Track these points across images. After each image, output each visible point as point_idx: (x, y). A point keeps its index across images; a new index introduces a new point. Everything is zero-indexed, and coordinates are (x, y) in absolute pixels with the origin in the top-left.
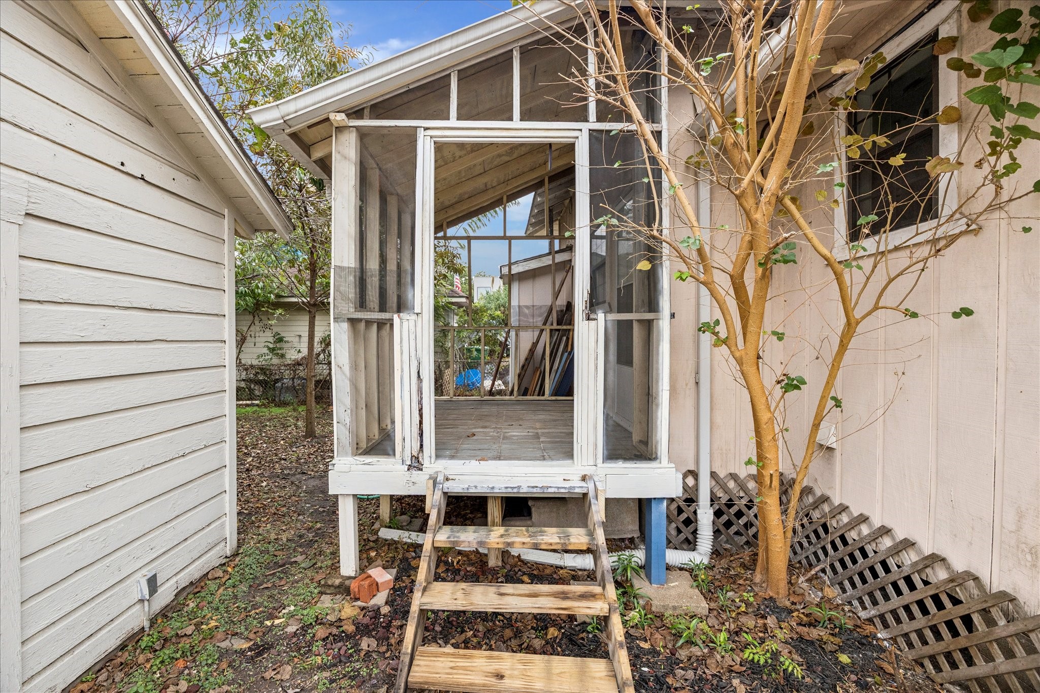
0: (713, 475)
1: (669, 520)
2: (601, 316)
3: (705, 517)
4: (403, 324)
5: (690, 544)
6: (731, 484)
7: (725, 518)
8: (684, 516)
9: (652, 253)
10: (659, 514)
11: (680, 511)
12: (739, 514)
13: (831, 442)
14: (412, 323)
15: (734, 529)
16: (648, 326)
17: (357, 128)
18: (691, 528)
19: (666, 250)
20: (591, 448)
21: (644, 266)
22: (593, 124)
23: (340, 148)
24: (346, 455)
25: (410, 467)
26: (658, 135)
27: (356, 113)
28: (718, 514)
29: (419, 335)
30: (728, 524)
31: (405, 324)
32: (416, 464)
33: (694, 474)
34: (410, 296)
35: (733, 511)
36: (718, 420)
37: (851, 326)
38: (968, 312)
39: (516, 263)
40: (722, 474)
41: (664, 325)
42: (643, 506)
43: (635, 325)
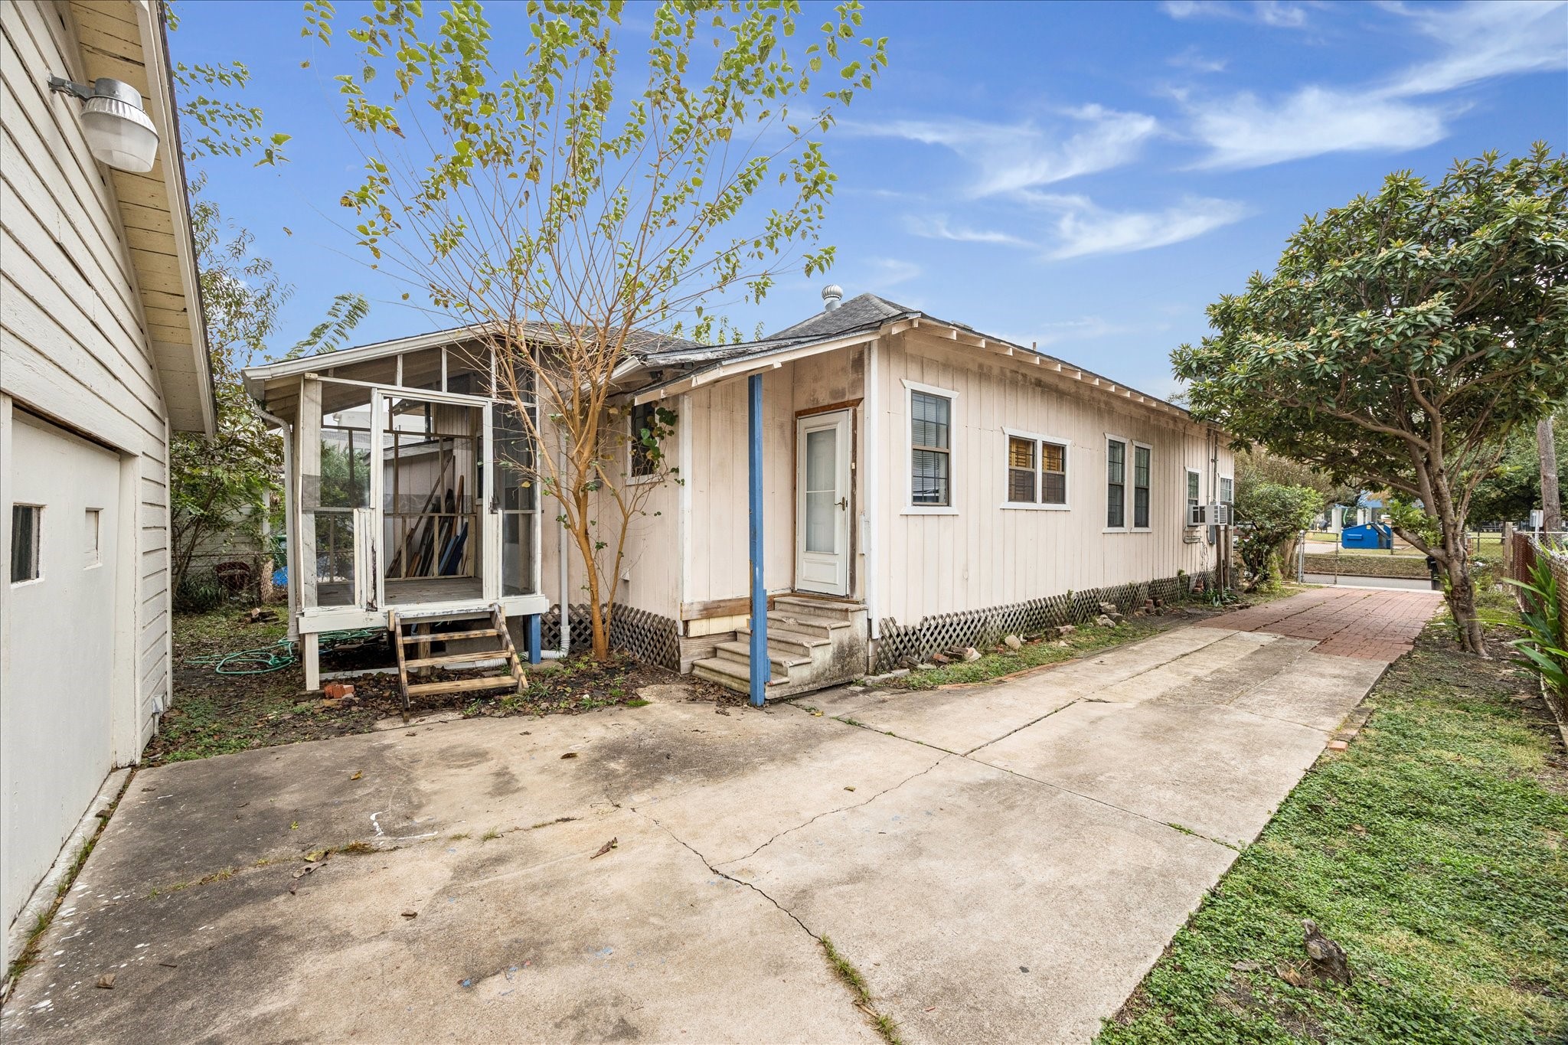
0: (570, 606)
1: (543, 635)
2: (500, 511)
3: (565, 630)
4: (359, 516)
5: (557, 646)
6: (581, 611)
7: (578, 631)
8: (553, 633)
9: (531, 479)
10: (536, 624)
11: (550, 629)
12: (586, 629)
13: (627, 577)
14: (368, 515)
15: (583, 637)
16: (529, 518)
17: (324, 383)
18: (557, 639)
19: (538, 478)
20: (495, 589)
21: (526, 485)
22: (494, 399)
23: (308, 394)
24: (313, 605)
25: (367, 610)
26: (531, 412)
27: (323, 372)
28: (573, 629)
29: (373, 523)
30: (580, 635)
31: (362, 515)
32: (371, 607)
33: (559, 607)
34: (367, 496)
35: (582, 626)
36: (573, 573)
37: (626, 518)
38: (659, 514)
39: (402, 447)
40: (576, 605)
41: (538, 517)
42: (527, 619)
43: (520, 518)
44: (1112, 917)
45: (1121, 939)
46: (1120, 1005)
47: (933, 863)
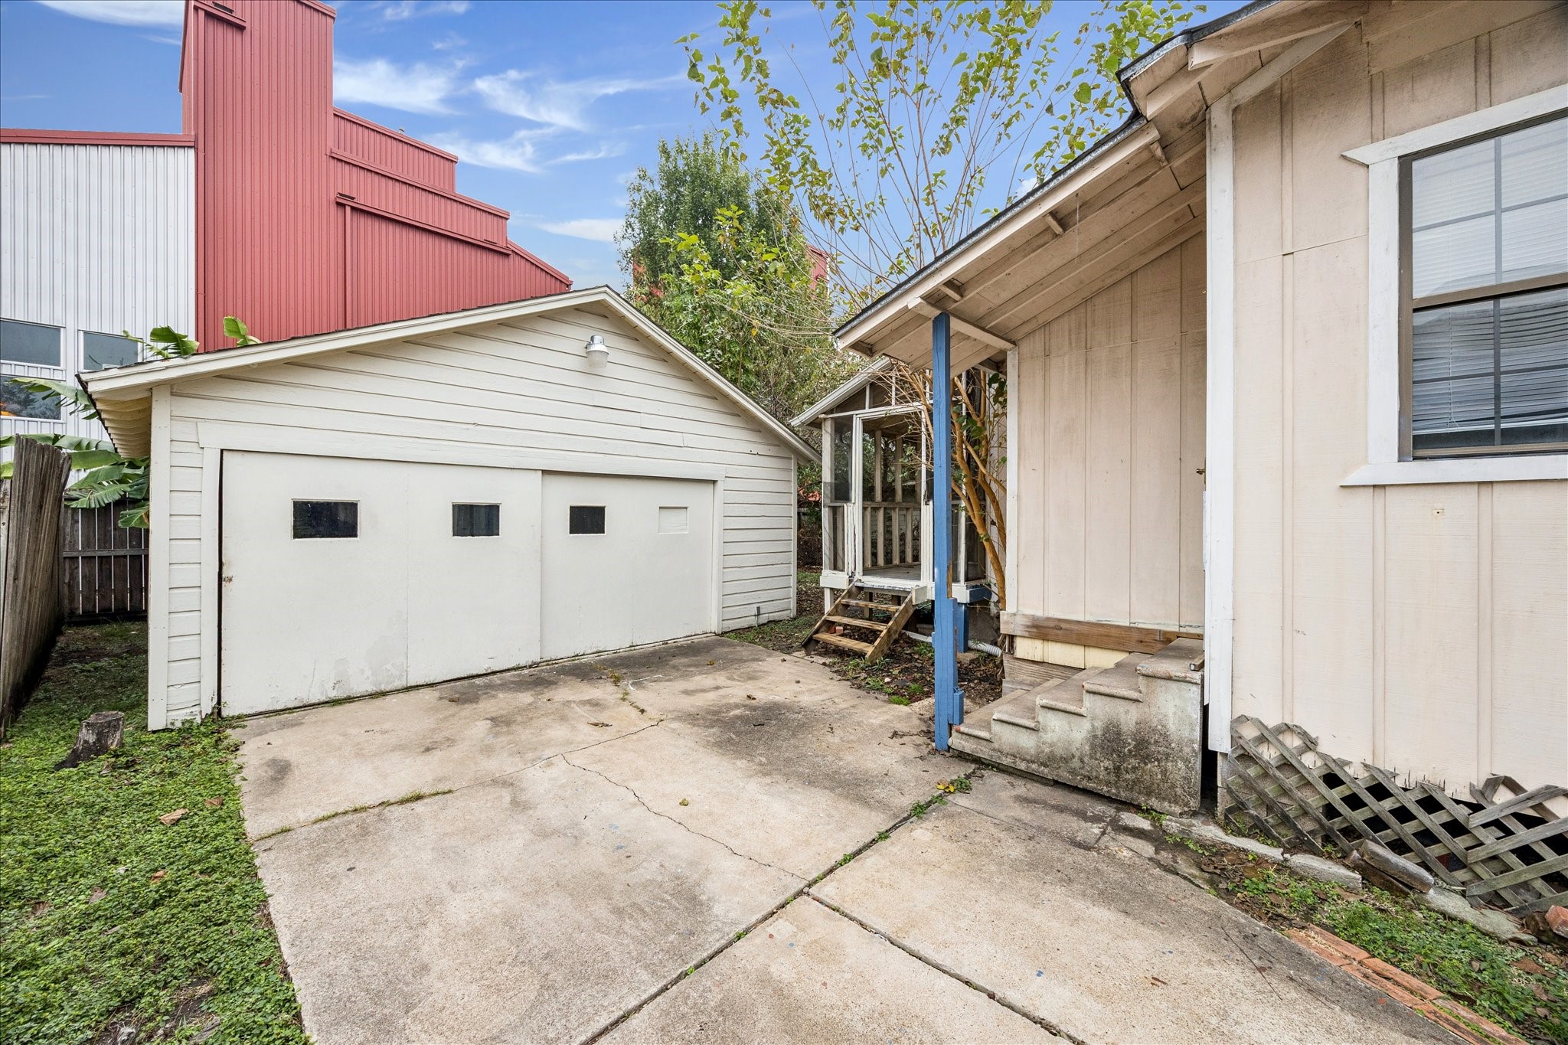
14: (852, 509)
17: (831, 418)
23: (825, 428)
25: (850, 577)
29: (855, 515)
31: (848, 508)
32: (853, 575)
44: (358, 940)
45: (328, 936)
46: (271, 910)
47: (519, 842)
